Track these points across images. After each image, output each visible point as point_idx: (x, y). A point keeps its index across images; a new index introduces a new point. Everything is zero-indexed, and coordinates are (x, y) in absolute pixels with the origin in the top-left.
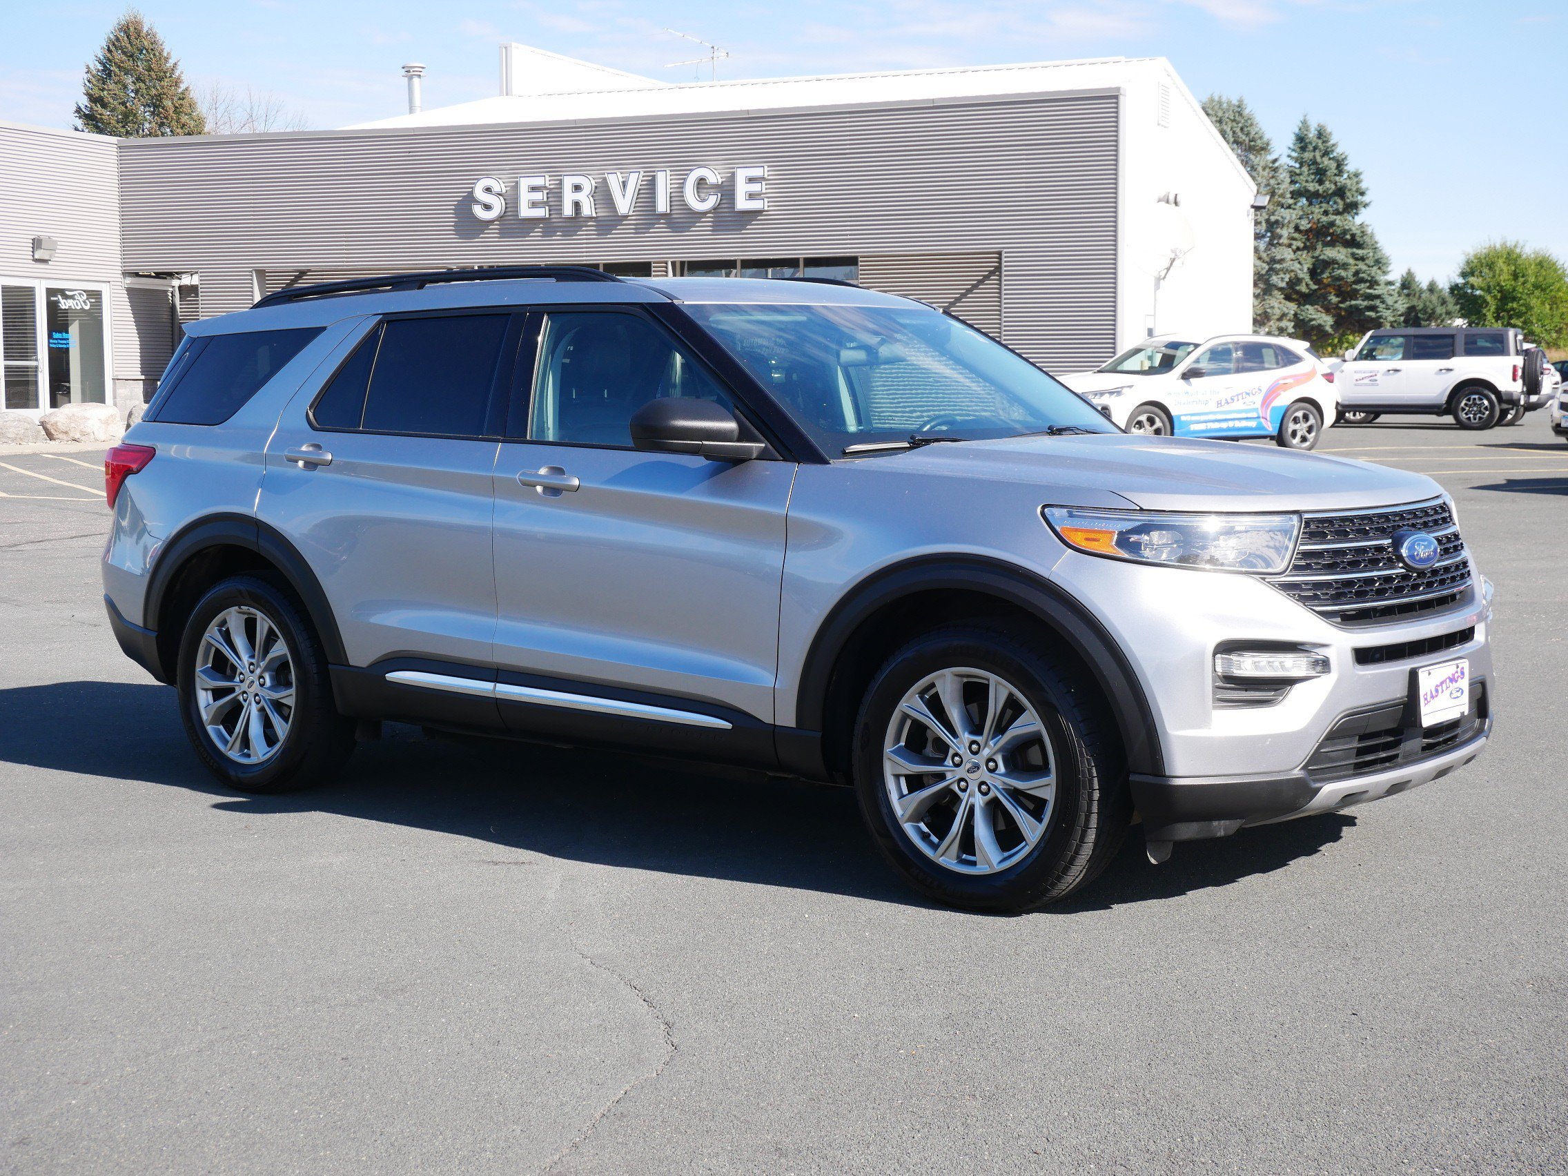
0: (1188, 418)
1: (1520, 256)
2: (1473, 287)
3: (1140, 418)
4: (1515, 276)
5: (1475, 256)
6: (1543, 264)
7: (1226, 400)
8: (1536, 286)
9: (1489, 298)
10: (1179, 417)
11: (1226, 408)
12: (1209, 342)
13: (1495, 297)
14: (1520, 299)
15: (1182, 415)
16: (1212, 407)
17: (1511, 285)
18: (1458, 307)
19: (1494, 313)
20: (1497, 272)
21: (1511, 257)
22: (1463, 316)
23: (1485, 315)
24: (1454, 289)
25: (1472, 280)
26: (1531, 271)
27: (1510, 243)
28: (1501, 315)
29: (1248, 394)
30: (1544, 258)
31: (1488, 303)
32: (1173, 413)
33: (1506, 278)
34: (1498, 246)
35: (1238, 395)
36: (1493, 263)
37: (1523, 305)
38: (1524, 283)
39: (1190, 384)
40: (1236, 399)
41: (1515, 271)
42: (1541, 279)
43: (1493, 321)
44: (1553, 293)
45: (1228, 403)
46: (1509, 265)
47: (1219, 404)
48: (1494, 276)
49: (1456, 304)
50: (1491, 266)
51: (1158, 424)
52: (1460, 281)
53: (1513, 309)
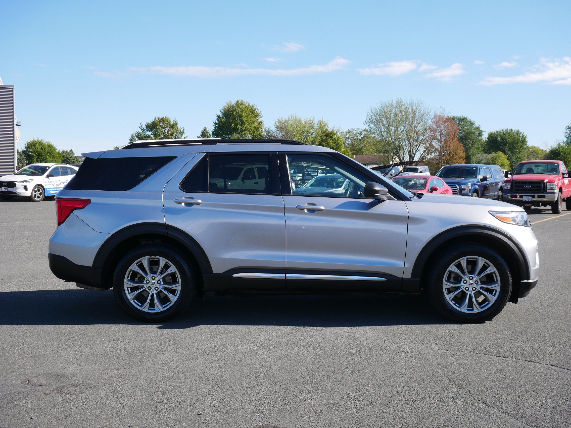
0: (49, 189)
1: (43, 143)
2: (29, 152)
3: (36, 189)
4: (42, 149)
5: (29, 142)
6: (50, 146)
7: (59, 184)
8: (48, 152)
9: (34, 155)
10: (46, 189)
11: (59, 186)
12: (53, 166)
13: (36, 155)
14: (44, 156)
15: (47, 189)
16: (55, 186)
17: (41, 151)
18: (25, 157)
19: (36, 159)
20: (37, 147)
21: (40, 143)
22: (27, 160)
23: (34, 160)
24: (23, 152)
25: (29, 149)
26: (47, 147)
27: (40, 139)
28: (38, 160)
29: (65, 182)
30: (50, 144)
31: (34, 156)
32: (45, 188)
33: (39, 149)
34: (36, 140)
35: (62, 183)
36: (35, 145)
37: (45, 157)
38: (44, 151)
39: (49, 179)
40: (62, 184)
41: (42, 147)
42: (49, 150)
43: (36, 162)
44: (53, 154)
45: (59, 185)
46: (40, 146)
47: (57, 185)
48: (36, 149)
49: (25, 156)
50: (34, 146)
51: (41, 191)
52: (25, 150)
53: (42, 158)
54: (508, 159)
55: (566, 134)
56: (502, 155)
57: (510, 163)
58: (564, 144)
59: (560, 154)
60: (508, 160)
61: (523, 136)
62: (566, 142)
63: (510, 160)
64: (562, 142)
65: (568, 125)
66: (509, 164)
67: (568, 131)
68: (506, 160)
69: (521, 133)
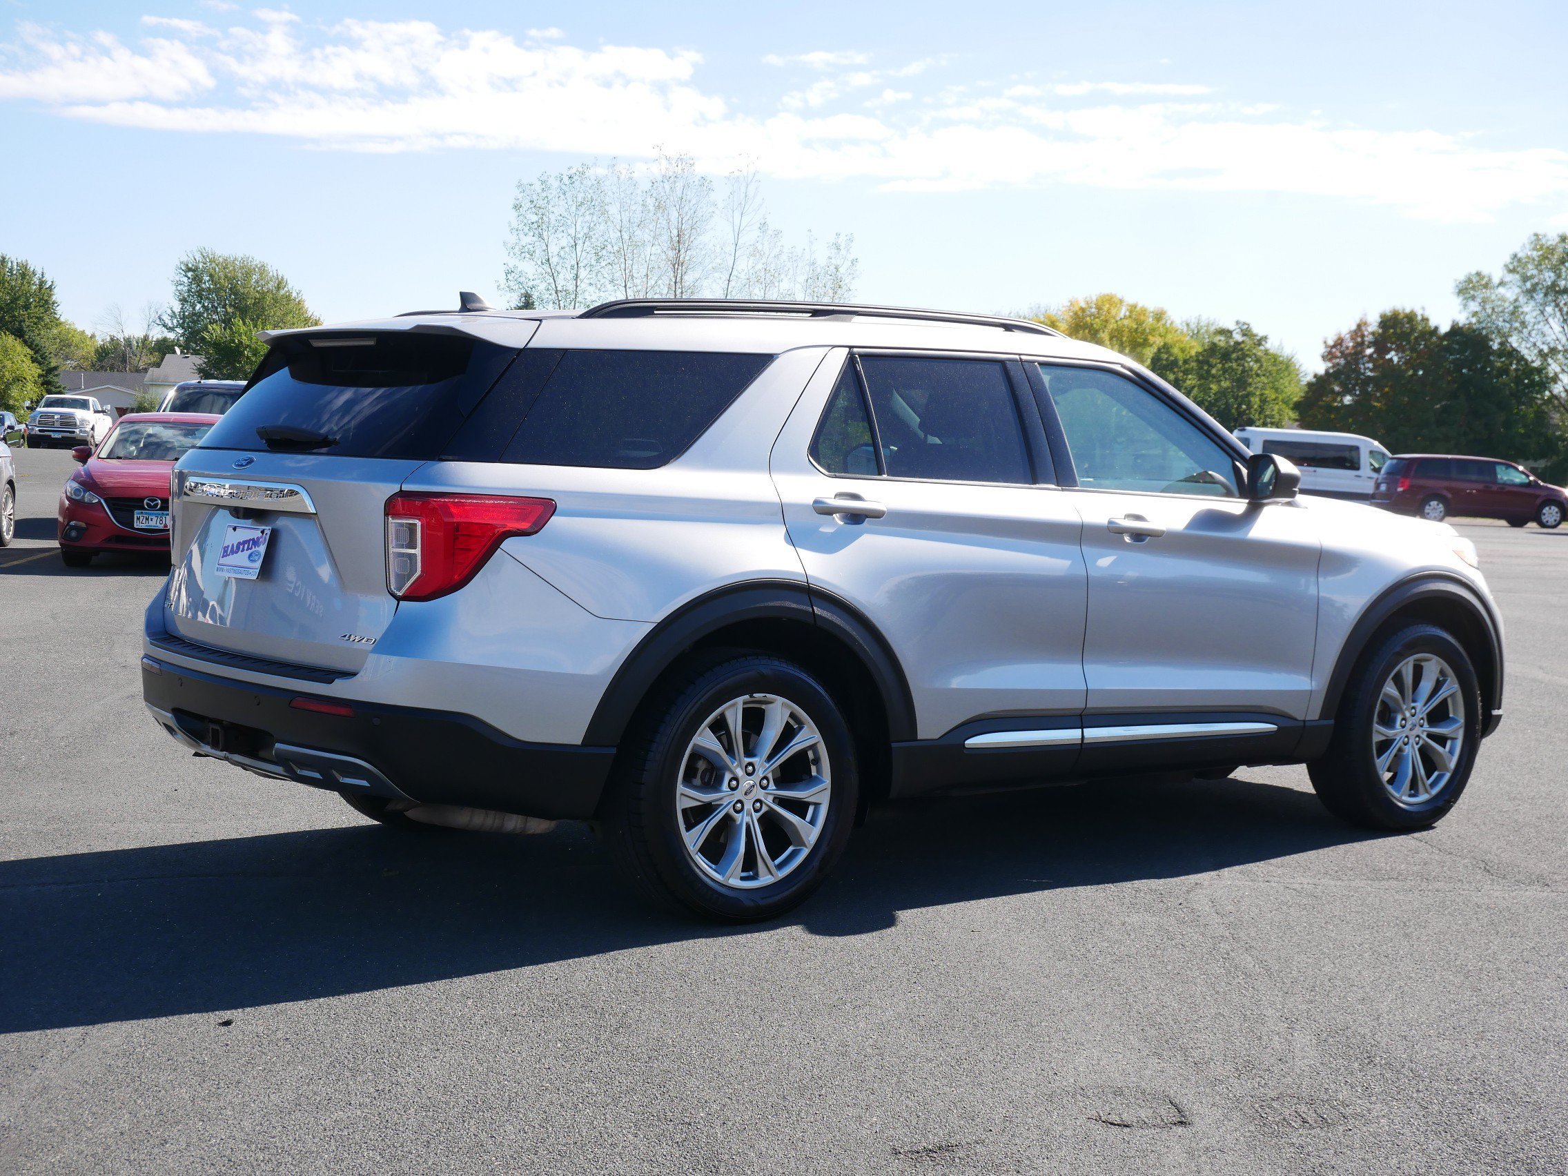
54: (34, 360)
55: (179, 288)
56: (16, 345)
57: (40, 371)
58: (175, 321)
59: (242, 353)
60: (33, 362)
61: (42, 283)
62: (180, 312)
63: (40, 363)
64: (169, 312)
65: (185, 259)
66: (40, 376)
67: (185, 279)
68: (28, 362)
69: (34, 273)
